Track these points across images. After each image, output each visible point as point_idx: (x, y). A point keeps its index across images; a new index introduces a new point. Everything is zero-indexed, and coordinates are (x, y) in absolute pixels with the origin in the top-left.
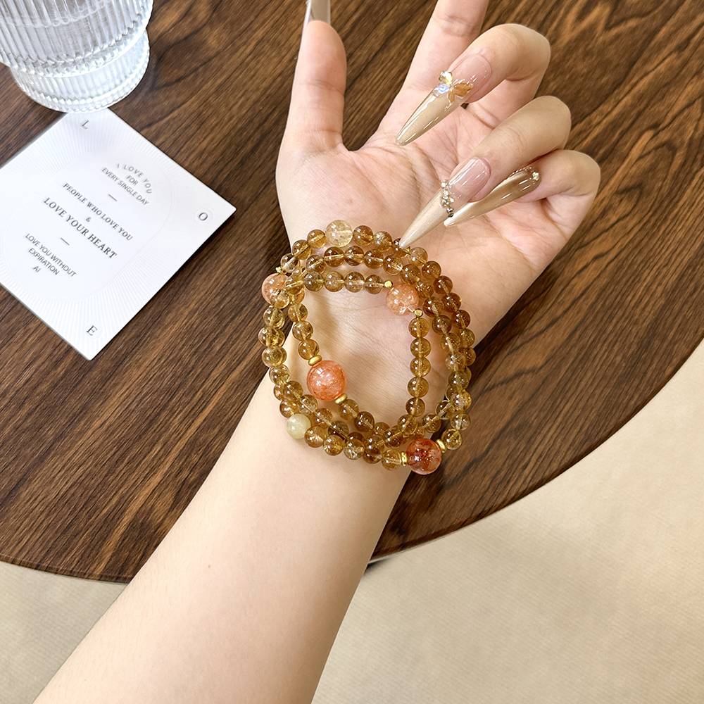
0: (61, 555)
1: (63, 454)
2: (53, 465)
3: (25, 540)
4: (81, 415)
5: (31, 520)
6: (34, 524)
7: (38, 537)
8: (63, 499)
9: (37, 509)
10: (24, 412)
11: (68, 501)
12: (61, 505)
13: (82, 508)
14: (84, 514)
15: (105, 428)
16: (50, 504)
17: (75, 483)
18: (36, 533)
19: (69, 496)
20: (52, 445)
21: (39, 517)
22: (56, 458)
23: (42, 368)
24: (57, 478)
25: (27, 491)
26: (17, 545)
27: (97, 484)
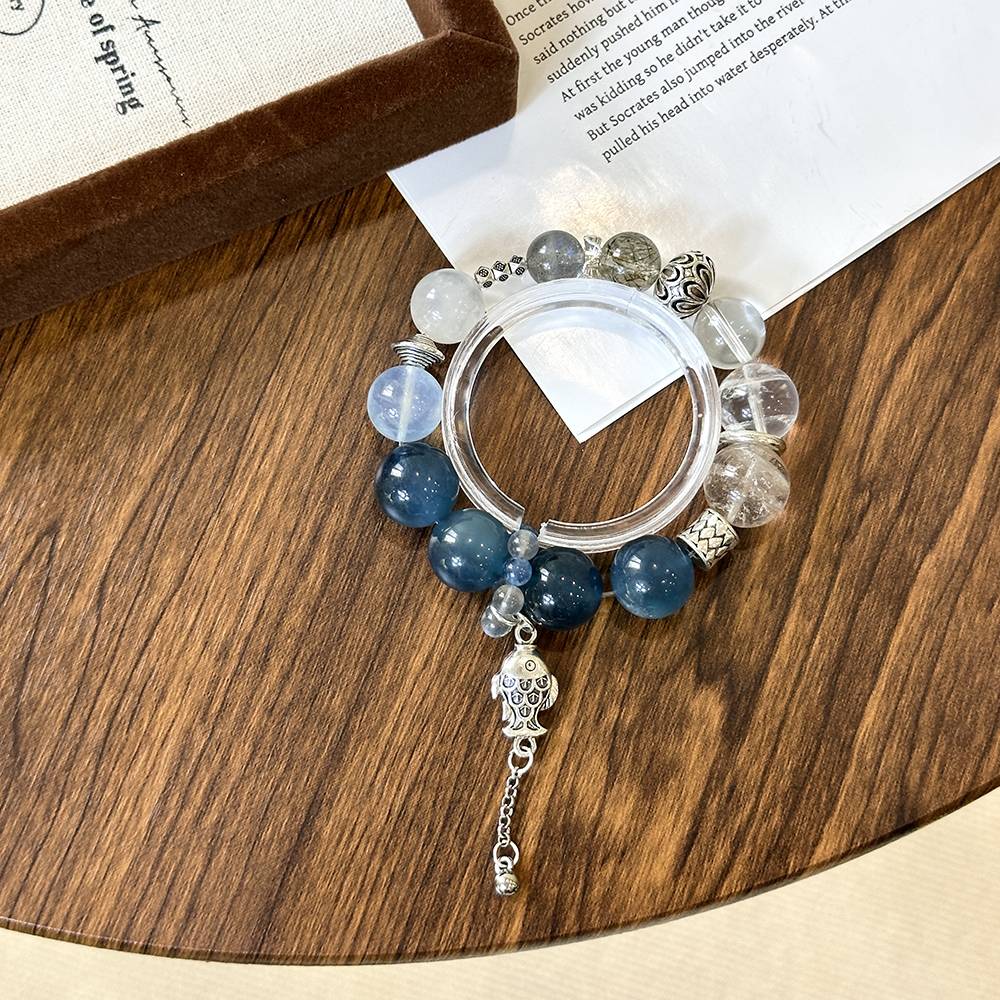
0: (434, 926)
1: (374, 734)
2: (363, 761)
3: (358, 917)
4: (381, 652)
5: (356, 875)
6: (363, 881)
7: (379, 903)
8: (403, 820)
9: (361, 850)
10: (273, 676)
11: (412, 821)
12: (402, 832)
13: (444, 827)
14: (451, 838)
15: (434, 666)
16: (380, 836)
17: (414, 784)
18: (373, 897)
19: (411, 811)
20: (347, 725)
21: (369, 865)
22: (362, 747)
23: (279, 583)
24: (378, 785)
25: (331, 823)
26: (346, 929)
27: (455, 776)
